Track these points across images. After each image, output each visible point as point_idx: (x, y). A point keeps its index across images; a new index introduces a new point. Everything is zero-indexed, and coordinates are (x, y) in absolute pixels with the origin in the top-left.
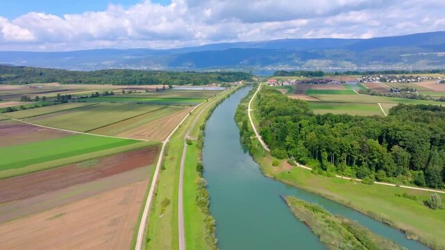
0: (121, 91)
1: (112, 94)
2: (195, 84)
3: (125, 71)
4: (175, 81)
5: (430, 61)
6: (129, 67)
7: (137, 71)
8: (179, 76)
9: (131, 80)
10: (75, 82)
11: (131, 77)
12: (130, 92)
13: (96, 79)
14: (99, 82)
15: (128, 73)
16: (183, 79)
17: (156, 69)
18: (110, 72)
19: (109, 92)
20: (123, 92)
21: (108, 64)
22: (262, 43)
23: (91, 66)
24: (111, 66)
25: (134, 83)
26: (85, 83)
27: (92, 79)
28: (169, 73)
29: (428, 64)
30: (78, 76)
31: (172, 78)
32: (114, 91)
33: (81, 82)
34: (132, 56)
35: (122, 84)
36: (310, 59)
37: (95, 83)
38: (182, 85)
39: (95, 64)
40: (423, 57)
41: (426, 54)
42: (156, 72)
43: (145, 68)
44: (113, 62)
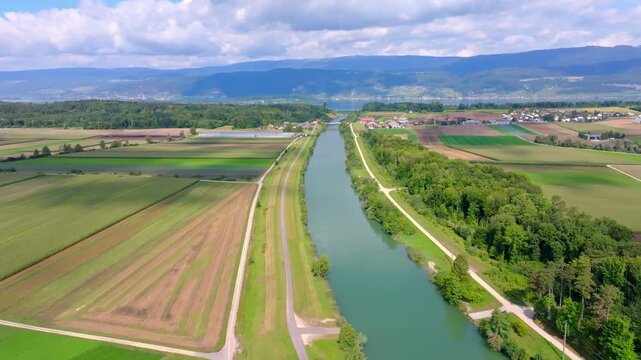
0: (98, 141)
1: (79, 149)
2: (237, 125)
3: (109, 103)
4: (202, 122)
5: (560, 89)
6: (118, 97)
7: (130, 103)
8: (205, 113)
9: (118, 120)
10: (11, 124)
11: (118, 115)
12: (116, 145)
13: (53, 118)
14: (58, 124)
15: (112, 107)
16: (214, 117)
17: (162, 99)
18: (82, 105)
19: (73, 145)
20: (102, 145)
21: (84, 92)
22: (321, 62)
23: (56, 95)
24: (88, 95)
25: (126, 125)
26: (30, 126)
27: (46, 118)
28: (187, 107)
29: (559, 93)
30: (19, 112)
31: (194, 115)
32: (82, 144)
33: (21, 124)
34: (122, 78)
35: (102, 127)
36: (394, 85)
37: (49, 124)
38: (214, 128)
39: (61, 91)
40: (548, 82)
41: (552, 78)
42: (164, 106)
43: (144, 98)
44: (91, 88)
